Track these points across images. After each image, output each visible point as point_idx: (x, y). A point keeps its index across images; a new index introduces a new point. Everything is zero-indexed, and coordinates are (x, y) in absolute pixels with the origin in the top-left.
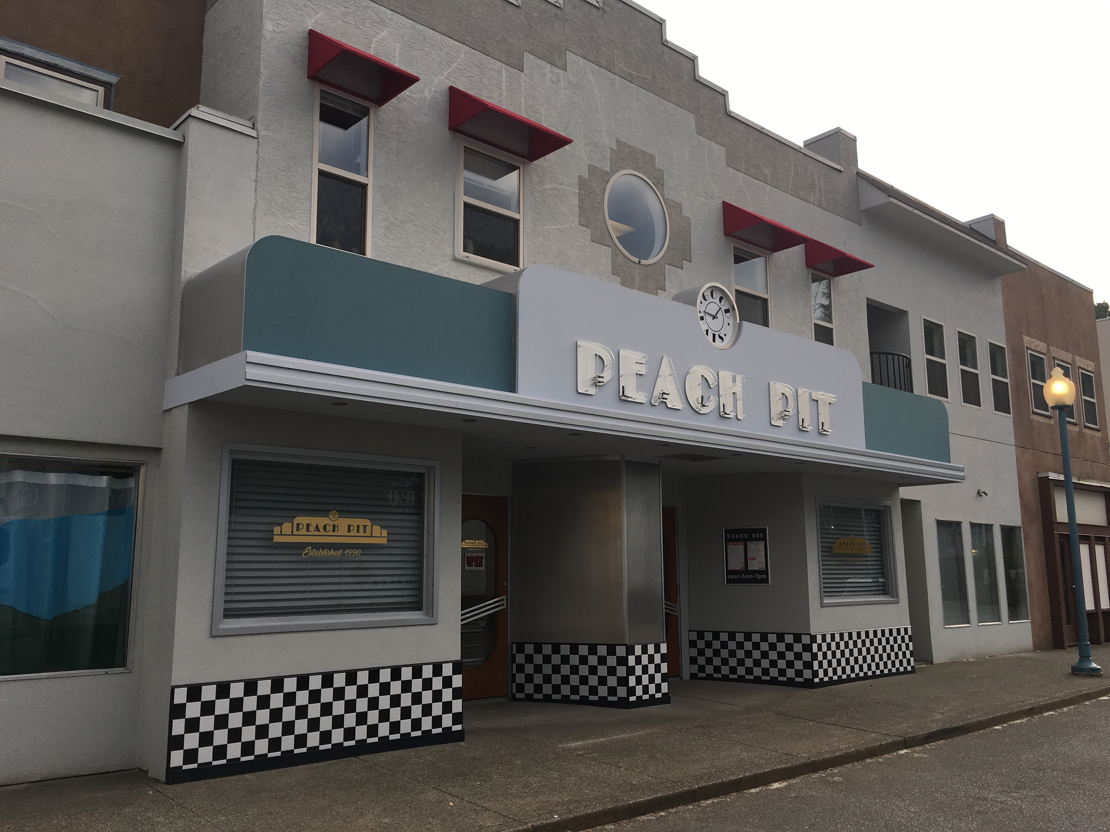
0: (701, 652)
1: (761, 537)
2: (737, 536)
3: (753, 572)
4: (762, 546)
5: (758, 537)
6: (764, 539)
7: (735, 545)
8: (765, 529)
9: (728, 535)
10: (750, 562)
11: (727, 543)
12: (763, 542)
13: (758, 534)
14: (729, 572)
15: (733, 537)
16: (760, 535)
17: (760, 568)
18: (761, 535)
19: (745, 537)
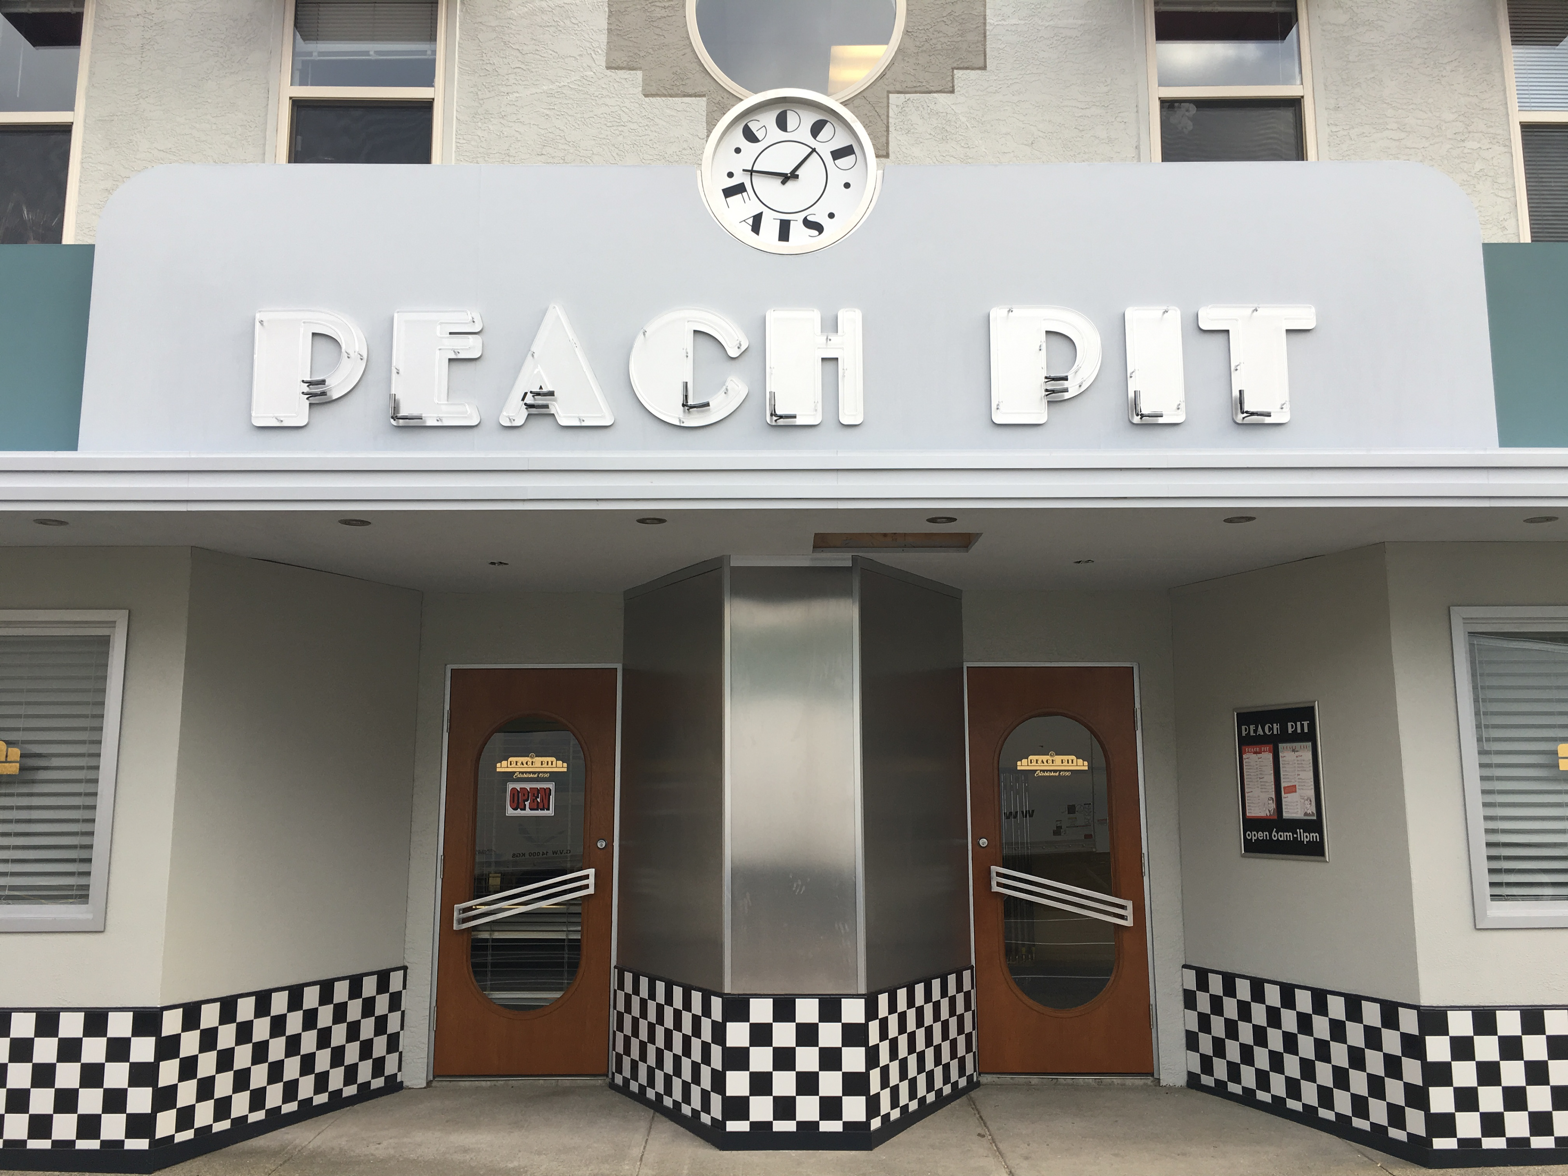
0: (1204, 1023)
1: (1306, 730)
2: (1260, 732)
3: (1293, 825)
4: (1308, 755)
5: (1299, 731)
6: (1310, 737)
7: (1255, 753)
8: (1313, 708)
9: (1243, 727)
10: (1287, 798)
11: (1243, 747)
12: (1310, 744)
13: (1298, 723)
14: (1251, 824)
15: (1252, 733)
16: (1302, 726)
17: (1306, 814)
18: (1306, 723)
19: (1275, 733)
